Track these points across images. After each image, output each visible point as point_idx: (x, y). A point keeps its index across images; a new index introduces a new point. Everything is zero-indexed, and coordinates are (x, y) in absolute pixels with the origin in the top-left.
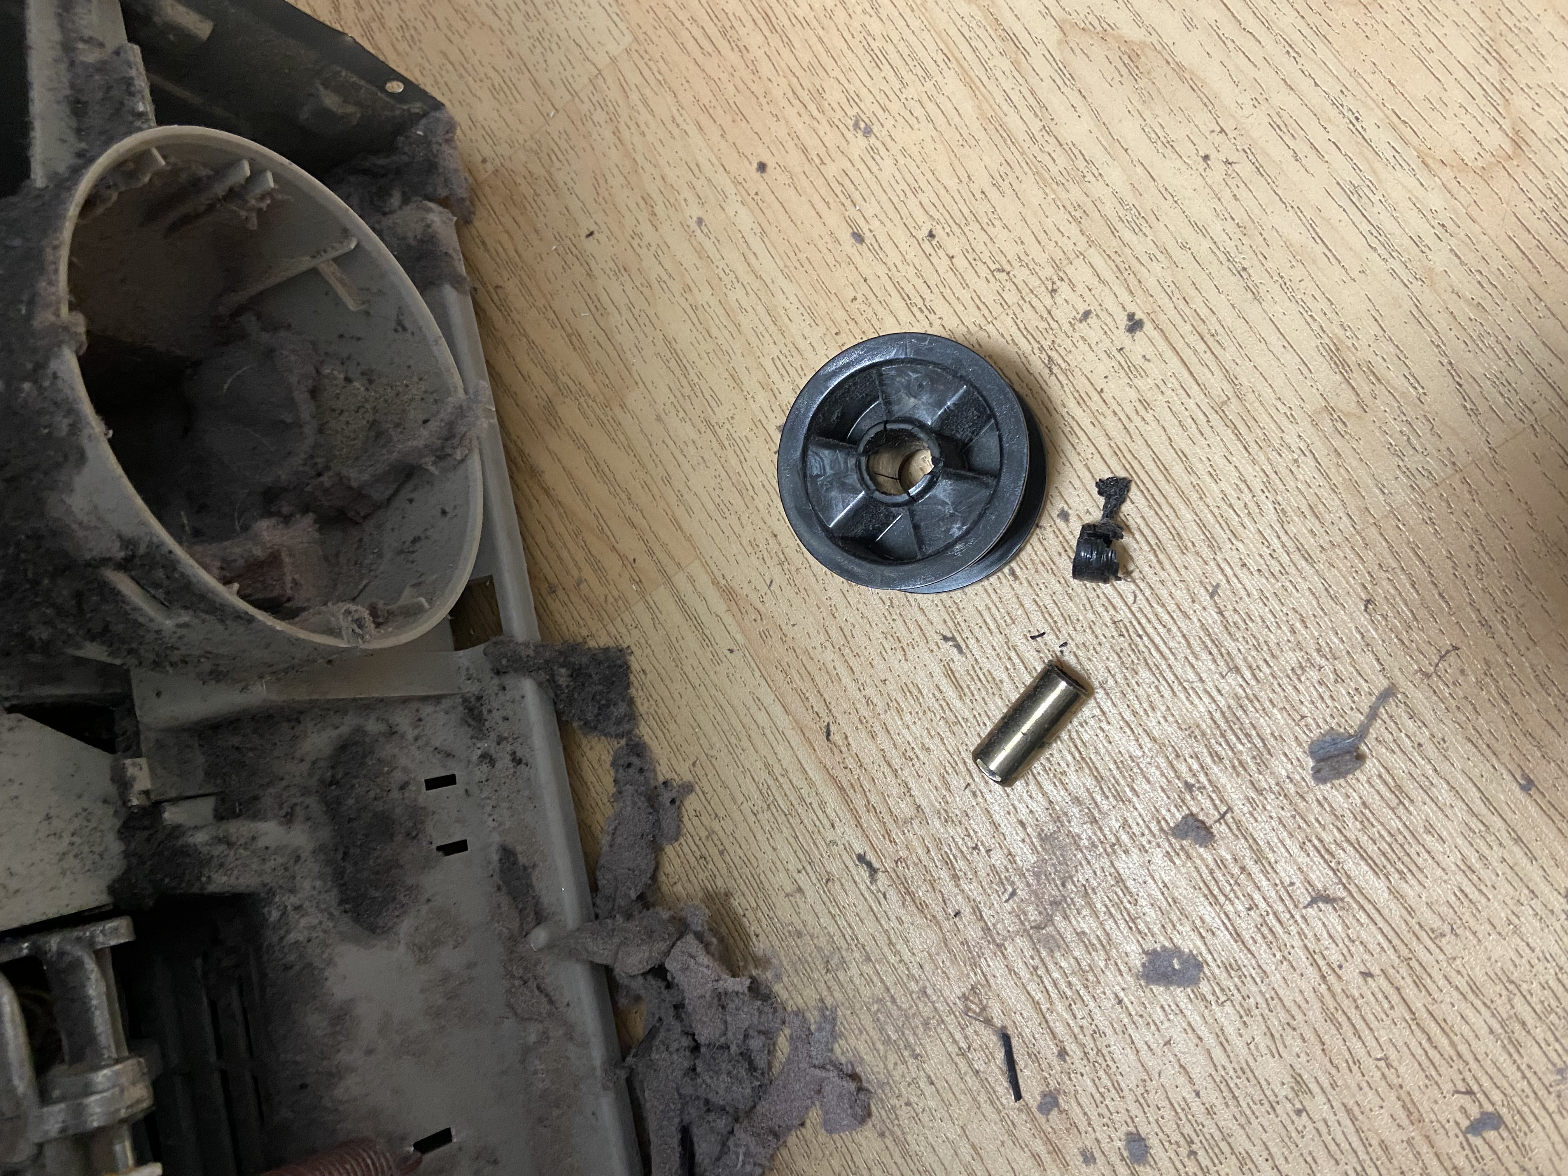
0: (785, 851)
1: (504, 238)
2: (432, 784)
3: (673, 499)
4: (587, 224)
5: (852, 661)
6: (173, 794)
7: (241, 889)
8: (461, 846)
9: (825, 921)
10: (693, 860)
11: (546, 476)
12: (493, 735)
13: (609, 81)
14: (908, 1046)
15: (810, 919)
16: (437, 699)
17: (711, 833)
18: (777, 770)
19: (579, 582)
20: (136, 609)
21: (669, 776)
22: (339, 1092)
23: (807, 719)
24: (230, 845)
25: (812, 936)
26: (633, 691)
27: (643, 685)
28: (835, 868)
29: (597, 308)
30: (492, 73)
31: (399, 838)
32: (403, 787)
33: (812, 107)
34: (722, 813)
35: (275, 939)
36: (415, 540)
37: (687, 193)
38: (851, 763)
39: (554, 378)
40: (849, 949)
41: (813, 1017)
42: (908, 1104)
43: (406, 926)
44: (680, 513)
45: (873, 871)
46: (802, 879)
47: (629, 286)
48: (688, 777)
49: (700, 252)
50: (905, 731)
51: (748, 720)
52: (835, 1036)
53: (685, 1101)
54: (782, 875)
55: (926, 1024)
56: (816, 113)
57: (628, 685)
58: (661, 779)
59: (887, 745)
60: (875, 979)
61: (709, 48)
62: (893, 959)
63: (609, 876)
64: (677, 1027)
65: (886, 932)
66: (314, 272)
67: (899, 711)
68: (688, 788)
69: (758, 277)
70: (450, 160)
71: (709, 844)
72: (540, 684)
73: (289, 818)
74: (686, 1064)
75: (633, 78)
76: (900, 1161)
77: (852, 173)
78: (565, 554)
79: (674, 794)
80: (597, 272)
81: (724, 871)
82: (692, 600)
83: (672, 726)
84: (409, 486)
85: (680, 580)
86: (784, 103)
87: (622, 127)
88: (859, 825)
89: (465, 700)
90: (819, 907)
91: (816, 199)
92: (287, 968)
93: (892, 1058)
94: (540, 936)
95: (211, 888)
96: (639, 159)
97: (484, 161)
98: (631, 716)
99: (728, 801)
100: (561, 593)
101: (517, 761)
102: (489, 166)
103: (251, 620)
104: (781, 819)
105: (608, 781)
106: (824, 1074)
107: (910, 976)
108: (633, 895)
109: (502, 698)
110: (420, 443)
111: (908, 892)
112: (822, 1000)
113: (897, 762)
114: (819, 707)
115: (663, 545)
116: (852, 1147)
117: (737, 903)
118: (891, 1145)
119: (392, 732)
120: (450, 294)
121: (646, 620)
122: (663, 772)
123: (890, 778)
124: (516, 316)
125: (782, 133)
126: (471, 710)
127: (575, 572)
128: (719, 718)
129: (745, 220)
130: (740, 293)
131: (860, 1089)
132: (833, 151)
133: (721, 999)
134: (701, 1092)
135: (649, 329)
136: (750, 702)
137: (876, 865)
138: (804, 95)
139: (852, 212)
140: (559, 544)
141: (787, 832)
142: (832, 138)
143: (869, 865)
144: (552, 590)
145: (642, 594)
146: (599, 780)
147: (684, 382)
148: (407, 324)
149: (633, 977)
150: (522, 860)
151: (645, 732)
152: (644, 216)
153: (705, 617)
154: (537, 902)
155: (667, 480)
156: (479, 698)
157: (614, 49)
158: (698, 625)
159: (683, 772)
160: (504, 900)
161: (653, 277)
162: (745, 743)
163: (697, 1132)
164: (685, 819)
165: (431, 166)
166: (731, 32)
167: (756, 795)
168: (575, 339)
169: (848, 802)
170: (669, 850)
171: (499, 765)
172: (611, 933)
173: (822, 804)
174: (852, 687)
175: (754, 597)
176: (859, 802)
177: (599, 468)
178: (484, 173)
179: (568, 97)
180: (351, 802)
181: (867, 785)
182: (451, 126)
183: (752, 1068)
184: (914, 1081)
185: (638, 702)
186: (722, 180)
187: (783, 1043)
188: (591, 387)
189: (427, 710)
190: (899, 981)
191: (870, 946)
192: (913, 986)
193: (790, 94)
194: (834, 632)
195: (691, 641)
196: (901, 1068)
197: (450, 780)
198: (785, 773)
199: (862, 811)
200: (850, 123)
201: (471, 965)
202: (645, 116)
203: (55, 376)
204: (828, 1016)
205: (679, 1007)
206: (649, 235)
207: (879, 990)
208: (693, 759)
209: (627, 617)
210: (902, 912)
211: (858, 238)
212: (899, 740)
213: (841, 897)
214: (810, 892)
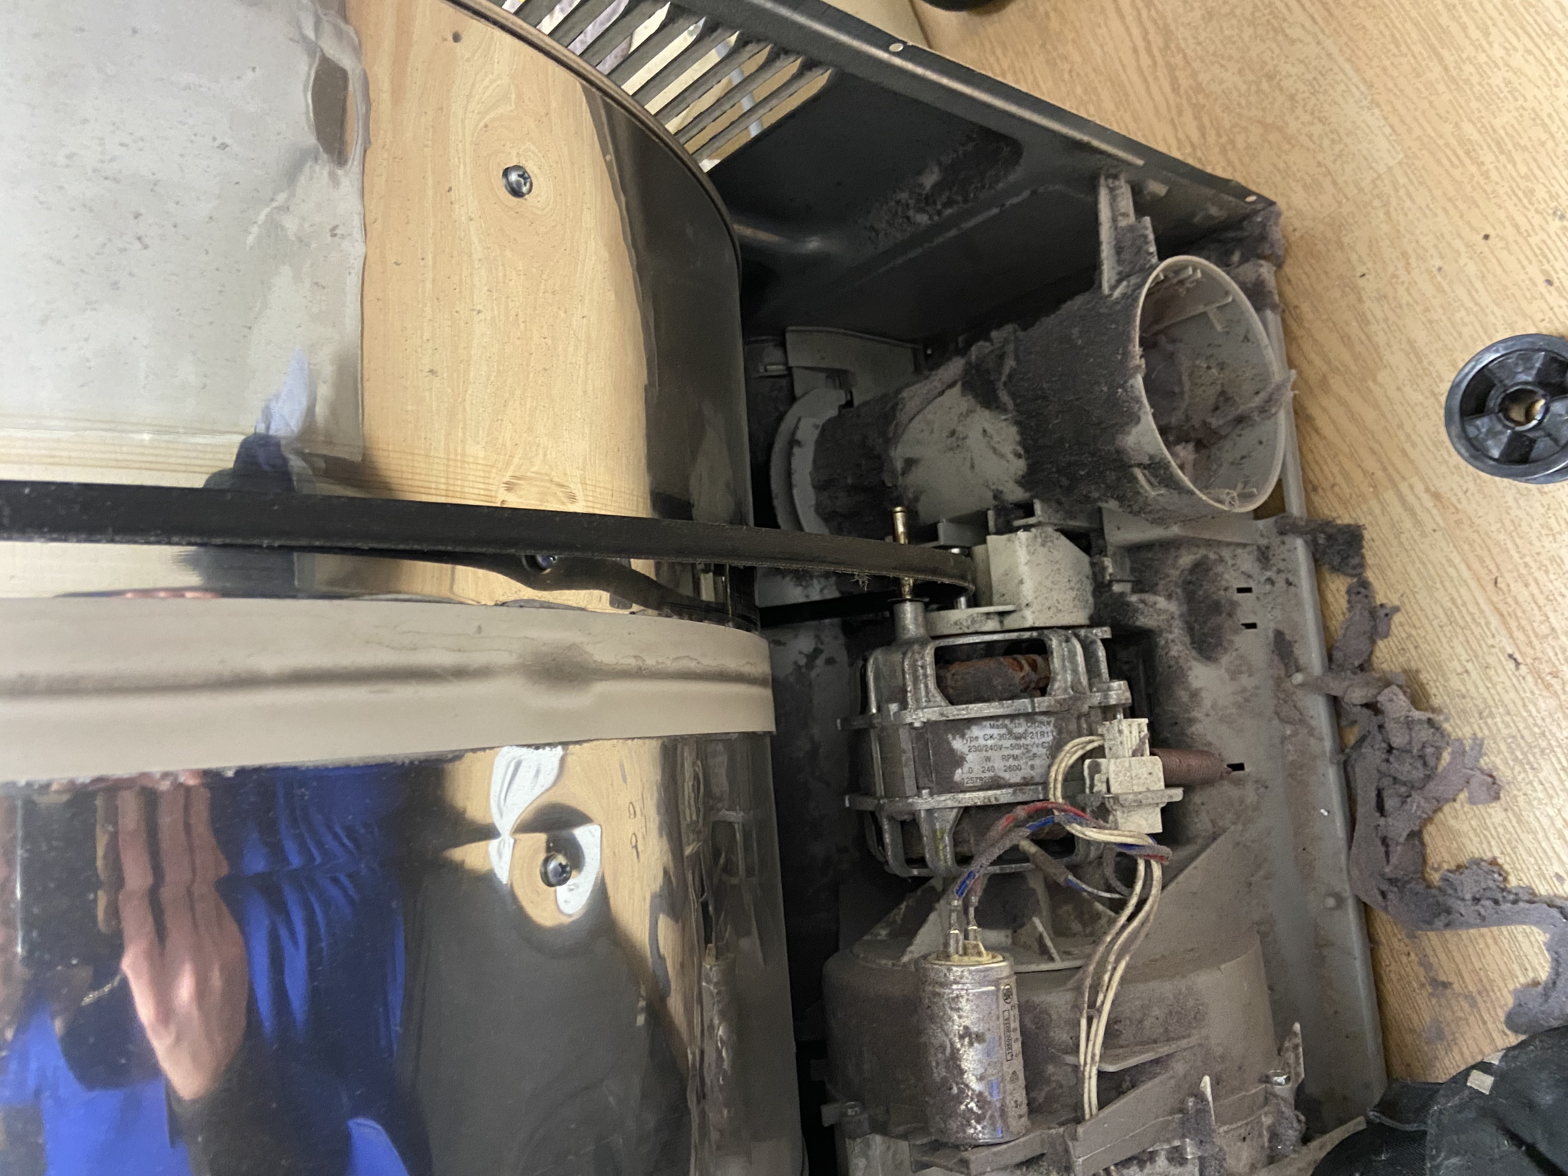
0: (1460, 650)
1: (1304, 277)
2: (1240, 590)
3: (1403, 438)
4: (1361, 269)
5: (1518, 541)
6: (1119, 578)
7: (1148, 626)
8: (1253, 626)
9: (1482, 690)
10: (1396, 651)
11: (1317, 421)
12: (1275, 569)
13: (1386, 181)
14: (1529, 763)
15: (1472, 689)
16: (1244, 546)
17: (1409, 636)
18: (1459, 602)
19: (1333, 486)
20: (1142, 486)
21: (1384, 601)
22: (1193, 729)
23: (1482, 572)
24: (1146, 604)
25: (1472, 698)
26: (1364, 551)
27: (1371, 547)
28: (1491, 660)
29: (1363, 320)
30: (1306, 176)
31: (1224, 615)
32: (1226, 589)
33: (1525, 201)
34: (1418, 624)
35: (1164, 653)
36: (1243, 457)
37: (1432, 251)
38: (1510, 600)
39: (1328, 363)
40: (1497, 707)
41: (1468, 744)
42: (1525, 794)
43: (1225, 659)
44: (1407, 446)
45: (1517, 664)
46: (1469, 666)
47: (1386, 307)
48: (1397, 603)
49: (1439, 289)
50: (1549, 584)
51: (1441, 572)
52: (1481, 754)
53: (1382, 775)
54: (1456, 663)
55: (1542, 751)
56: (1527, 204)
57: (1362, 547)
58: (1378, 603)
59: (1536, 591)
60: (1512, 724)
61: (1456, 162)
62: (1525, 714)
63: (1341, 654)
64: (1379, 737)
65: (1522, 699)
66: (1204, 314)
67: (1547, 572)
68: (1397, 609)
69: (1477, 304)
70: (1276, 234)
71: (1408, 642)
72: (1306, 542)
73: (1169, 597)
74: (1384, 756)
75: (1402, 180)
76: (1516, 825)
77: (1549, 242)
78: (1325, 468)
79: (1387, 611)
80: (1364, 298)
81: (1416, 658)
82: (1410, 499)
83: (1389, 573)
84: (1241, 426)
85: (1404, 487)
86: (1505, 197)
87: (1392, 210)
88: (1511, 637)
89: (1259, 548)
90: (1479, 683)
91: (1522, 258)
92: (1170, 667)
93: (1518, 769)
94: (1298, 678)
95: (1138, 623)
96: (1402, 229)
97: (1295, 230)
98: (1362, 565)
99: (1423, 619)
100: (1320, 491)
101: (1289, 583)
102: (1298, 234)
103: (1192, 493)
104: (1459, 630)
105: (1343, 603)
106: (1472, 772)
107: (1536, 725)
108: (1357, 664)
109: (1283, 548)
110: (1253, 405)
111: (1540, 677)
112: (1475, 734)
113: (1541, 601)
114: (1492, 567)
115: (1393, 465)
116: (1486, 815)
117: (1423, 677)
118: (1511, 816)
119: (1221, 560)
120: (1269, 314)
121: (1377, 511)
122: (1380, 599)
123: (1536, 611)
124: (1307, 325)
125: (1502, 215)
126: (1263, 553)
127: (1332, 479)
128: (1422, 570)
129: (1472, 269)
130: (1463, 313)
131: (1494, 783)
132: (1537, 228)
133: (1409, 724)
134: (1392, 772)
135: (1398, 334)
136: (1444, 561)
137: (1520, 660)
138: (1520, 194)
139: (1547, 267)
140: (1322, 462)
141: (1461, 638)
142: (1537, 220)
143: (1515, 660)
144: (1315, 489)
145: (1376, 494)
146: (1336, 600)
147: (1419, 367)
148: (1250, 337)
149: (1355, 705)
150: (1288, 637)
151: (1370, 575)
152: (1401, 265)
153: (1418, 510)
154: (1296, 661)
155: (1401, 426)
156: (1267, 548)
157: (1391, 163)
158: (1413, 513)
159: (1394, 600)
160: (1276, 658)
161: (1404, 302)
162: (1439, 585)
163: (1385, 794)
164: (1393, 627)
165: (1263, 238)
166: (1473, 154)
167: (1442, 616)
168: (1346, 339)
169: (1505, 623)
170: (1381, 644)
171: (1277, 585)
172: (1344, 679)
173: (1488, 624)
174: (1516, 556)
175: (1454, 500)
176: (1513, 624)
177: (1353, 417)
178: (1294, 237)
179: (1356, 191)
180: (1201, 593)
181: (1520, 614)
182: (1279, 214)
183: (1425, 764)
184: (1531, 783)
185: (1367, 557)
186: (1458, 244)
187: (1446, 757)
188: (1354, 368)
189: (1239, 551)
190: (1527, 727)
191: (1511, 706)
192: (1536, 730)
193: (1510, 193)
194: (1508, 523)
195: (1408, 524)
196: (1523, 775)
197: (1248, 590)
198: (1464, 604)
199: (1514, 629)
200: (1551, 212)
201: (1256, 688)
202: (1408, 204)
203: (1132, 386)
204: (1479, 744)
205: (1381, 727)
206: (1403, 276)
207: (1514, 731)
208: (1401, 592)
209: (1365, 508)
210: (1534, 688)
211: (1549, 282)
212: (1544, 589)
213: (1495, 679)
214: (1474, 675)
